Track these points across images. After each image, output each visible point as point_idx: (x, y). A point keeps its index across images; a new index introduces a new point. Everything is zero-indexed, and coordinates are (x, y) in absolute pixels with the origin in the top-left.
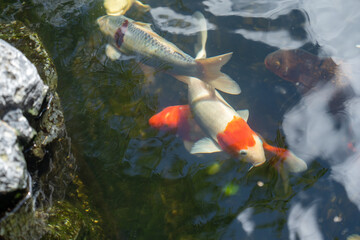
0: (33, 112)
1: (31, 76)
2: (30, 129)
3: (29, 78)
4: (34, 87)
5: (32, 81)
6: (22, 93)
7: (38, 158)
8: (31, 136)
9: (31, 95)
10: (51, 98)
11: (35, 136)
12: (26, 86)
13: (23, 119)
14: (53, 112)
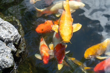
0: (16, 43)
2: (15, 49)
3: (15, 33)
4: (17, 36)
5: (16, 34)
6: (13, 38)
8: (16, 51)
9: (16, 38)
10: (22, 39)
11: (17, 51)
12: (14, 35)
13: (13, 46)
14: (22, 44)
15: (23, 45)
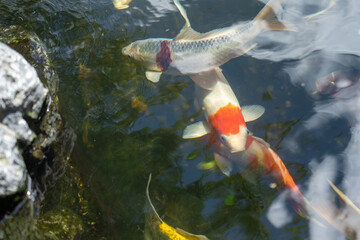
0: (33, 115)
1: (31, 79)
2: (30, 132)
3: (28, 81)
4: (34, 90)
5: (31, 85)
6: (22, 96)
7: (38, 160)
8: (31, 139)
9: (31, 98)
10: (50, 101)
11: (34, 139)
12: (26, 89)
13: (23, 122)
14: (51, 115)
15: (53, 119)
